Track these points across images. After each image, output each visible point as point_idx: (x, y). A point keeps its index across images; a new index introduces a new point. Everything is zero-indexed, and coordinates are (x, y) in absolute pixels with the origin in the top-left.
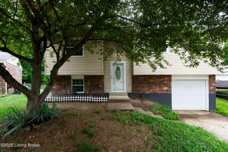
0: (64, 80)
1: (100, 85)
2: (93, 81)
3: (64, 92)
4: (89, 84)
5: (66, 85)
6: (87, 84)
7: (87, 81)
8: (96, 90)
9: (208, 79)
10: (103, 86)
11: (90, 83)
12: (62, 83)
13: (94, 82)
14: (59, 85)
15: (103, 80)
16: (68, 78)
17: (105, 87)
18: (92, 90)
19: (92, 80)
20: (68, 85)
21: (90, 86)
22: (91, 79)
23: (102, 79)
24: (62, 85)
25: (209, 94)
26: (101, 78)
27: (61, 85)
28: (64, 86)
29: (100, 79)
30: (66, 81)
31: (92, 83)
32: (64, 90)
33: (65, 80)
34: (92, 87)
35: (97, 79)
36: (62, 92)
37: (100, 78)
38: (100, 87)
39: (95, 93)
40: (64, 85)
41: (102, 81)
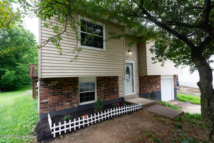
0: (67, 86)
1: (115, 88)
2: (108, 84)
3: (67, 106)
4: (103, 88)
5: (71, 93)
6: (101, 88)
7: (101, 85)
8: (111, 95)
9: (173, 78)
10: (118, 89)
11: (104, 86)
12: (64, 90)
13: (108, 86)
14: (57, 95)
15: (118, 82)
16: (73, 81)
17: (119, 90)
18: (107, 95)
19: (106, 83)
20: (74, 93)
21: (104, 92)
22: (105, 81)
23: (116, 81)
24: (65, 94)
25: (174, 88)
26: (116, 79)
27: (62, 94)
28: (68, 96)
29: (115, 81)
30: (70, 87)
31: (106, 86)
32: (67, 102)
33: (70, 85)
34: (107, 92)
35: (112, 81)
36: (64, 106)
37: (114, 79)
38: (115, 91)
39: (110, 99)
40: (67, 94)
41: (116, 84)
